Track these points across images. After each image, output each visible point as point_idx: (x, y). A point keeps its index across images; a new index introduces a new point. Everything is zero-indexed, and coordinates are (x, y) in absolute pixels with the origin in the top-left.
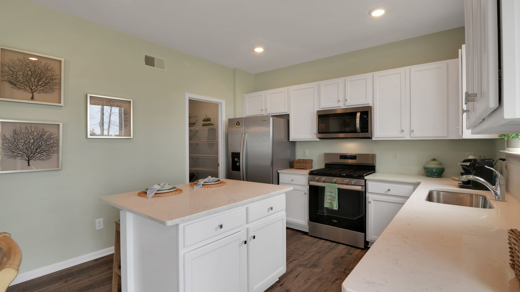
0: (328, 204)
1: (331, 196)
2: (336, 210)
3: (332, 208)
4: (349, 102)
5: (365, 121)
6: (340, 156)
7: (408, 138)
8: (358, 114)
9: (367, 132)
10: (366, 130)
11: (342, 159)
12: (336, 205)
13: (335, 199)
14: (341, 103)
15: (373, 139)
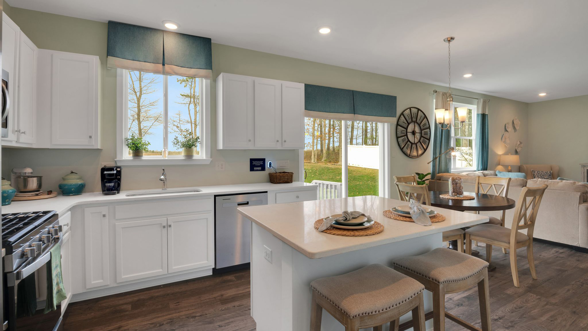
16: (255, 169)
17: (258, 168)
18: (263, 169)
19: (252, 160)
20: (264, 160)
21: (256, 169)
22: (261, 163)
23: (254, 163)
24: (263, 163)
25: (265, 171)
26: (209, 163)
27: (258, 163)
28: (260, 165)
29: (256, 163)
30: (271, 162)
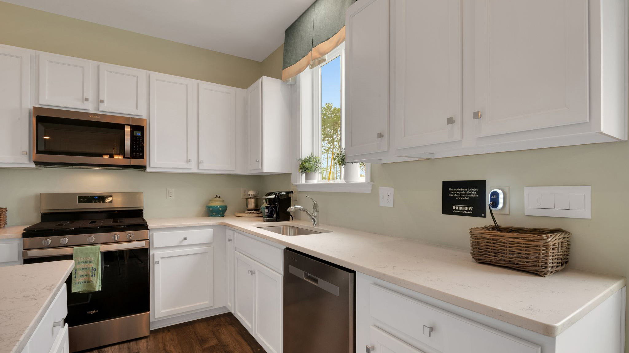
0: (81, 285)
1: (87, 268)
2: (99, 291)
3: (91, 290)
4: (105, 105)
5: (138, 140)
6: (79, 197)
7: (194, 170)
8: (128, 129)
9: (142, 157)
10: (141, 154)
11: (84, 202)
12: (99, 283)
13: (98, 273)
14: (90, 103)
15: (148, 169)
18: (478, 209)
19: (447, 186)
23: (454, 192)
24: (476, 194)
25: (485, 217)
26: (368, 190)
27: (463, 194)
28: (468, 199)
29: (457, 192)
30: (499, 191)
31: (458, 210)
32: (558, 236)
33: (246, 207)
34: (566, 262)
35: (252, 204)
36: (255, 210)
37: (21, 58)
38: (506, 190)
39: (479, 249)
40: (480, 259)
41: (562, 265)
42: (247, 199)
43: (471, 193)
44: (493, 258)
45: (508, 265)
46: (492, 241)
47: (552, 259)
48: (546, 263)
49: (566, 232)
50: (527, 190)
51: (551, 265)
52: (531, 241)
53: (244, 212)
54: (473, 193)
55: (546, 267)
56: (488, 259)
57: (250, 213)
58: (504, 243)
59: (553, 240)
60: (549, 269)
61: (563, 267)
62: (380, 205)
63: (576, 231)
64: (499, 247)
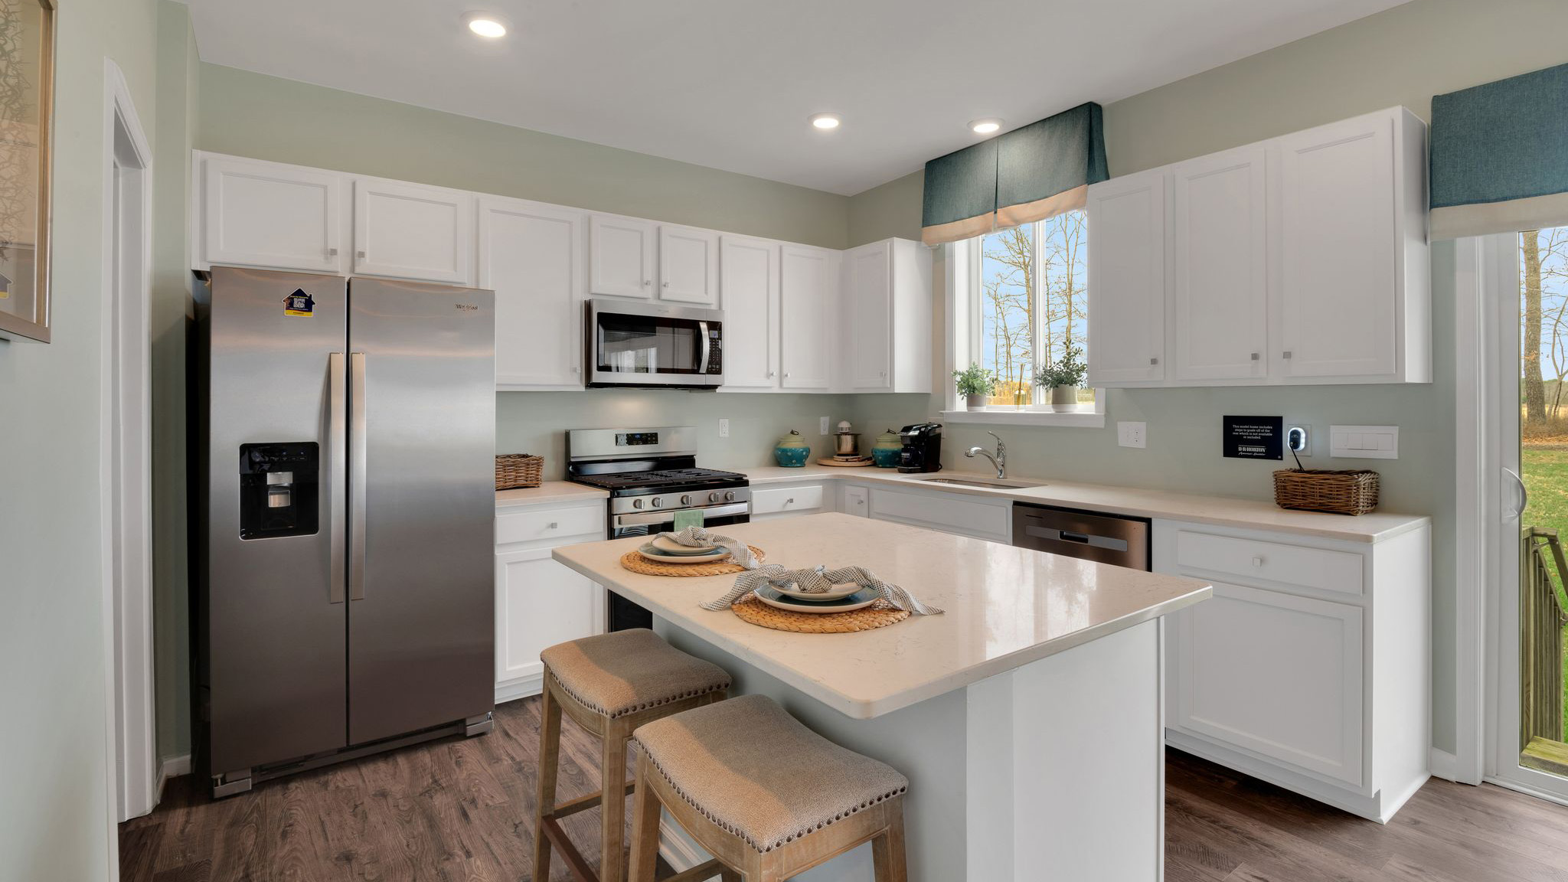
4: (669, 290)
5: (716, 344)
7: (776, 390)
8: (703, 326)
9: (721, 371)
10: (720, 366)
16: (1240, 449)
17: (1254, 450)
18: (1273, 450)
19: (1229, 422)
20: (1276, 423)
21: (1244, 449)
22: (1267, 431)
23: (1239, 430)
24: (1271, 432)
25: (1281, 459)
26: (1101, 424)
27: (1252, 432)
28: (1259, 438)
29: (1245, 430)
30: (1300, 430)
31: (1246, 452)
32: (1368, 476)
33: (836, 448)
34: (1376, 504)
35: (847, 444)
36: (852, 455)
37: (570, 223)
38: (1308, 427)
39: (1285, 493)
40: (1285, 504)
41: (1372, 506)
42: (839, 436)
43: (1263, 431)
44: (1302, 502)
45: (1318, 508)
46: (1300, 484)
47: (1363, 497)
48: (1357, 502)
49: (1375, 473)
50: (1333, 429)
51: (1362, 504)
52: (1342, 481)
53: (831, 458)
54: (1266, 431)
55: (1358, 506)
56: (1296, 503)
57: (847, 460)
58: (1314, 485)
59: (1363, 480)
60: (1361, 508)
61: (1373, 508)
62: (1120, 444)
63: (1384, 472)
64: (1308, 490)
